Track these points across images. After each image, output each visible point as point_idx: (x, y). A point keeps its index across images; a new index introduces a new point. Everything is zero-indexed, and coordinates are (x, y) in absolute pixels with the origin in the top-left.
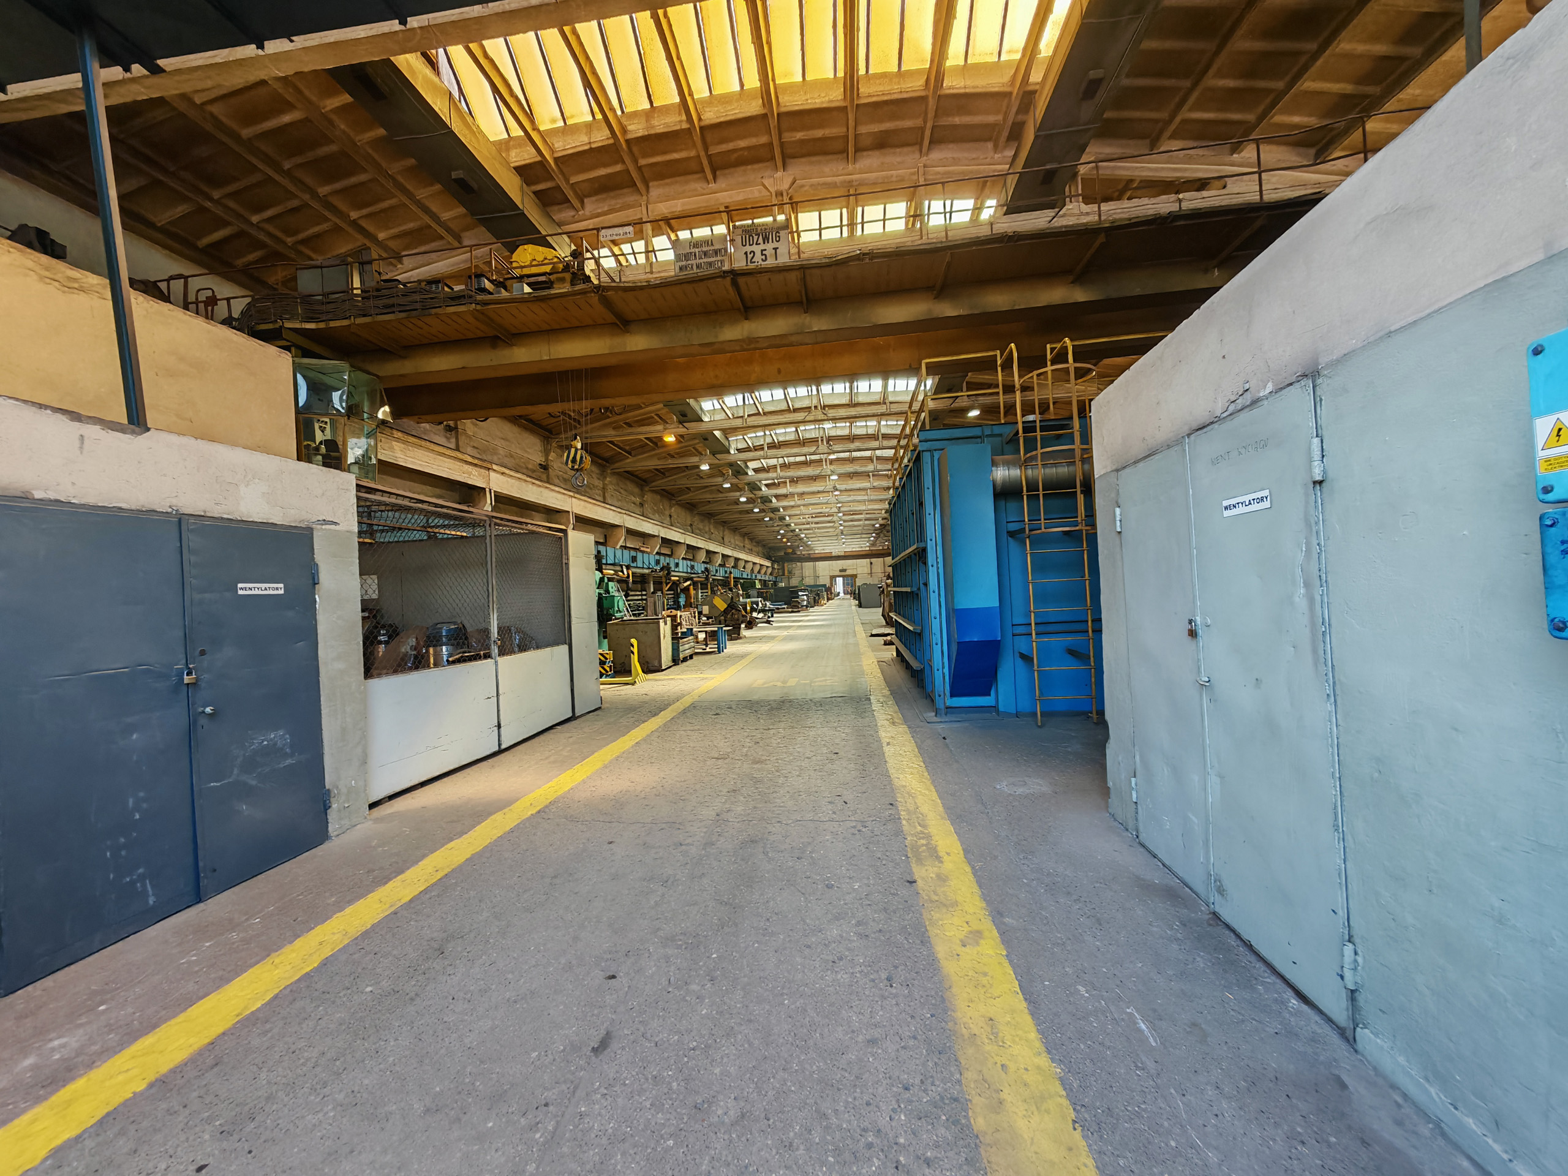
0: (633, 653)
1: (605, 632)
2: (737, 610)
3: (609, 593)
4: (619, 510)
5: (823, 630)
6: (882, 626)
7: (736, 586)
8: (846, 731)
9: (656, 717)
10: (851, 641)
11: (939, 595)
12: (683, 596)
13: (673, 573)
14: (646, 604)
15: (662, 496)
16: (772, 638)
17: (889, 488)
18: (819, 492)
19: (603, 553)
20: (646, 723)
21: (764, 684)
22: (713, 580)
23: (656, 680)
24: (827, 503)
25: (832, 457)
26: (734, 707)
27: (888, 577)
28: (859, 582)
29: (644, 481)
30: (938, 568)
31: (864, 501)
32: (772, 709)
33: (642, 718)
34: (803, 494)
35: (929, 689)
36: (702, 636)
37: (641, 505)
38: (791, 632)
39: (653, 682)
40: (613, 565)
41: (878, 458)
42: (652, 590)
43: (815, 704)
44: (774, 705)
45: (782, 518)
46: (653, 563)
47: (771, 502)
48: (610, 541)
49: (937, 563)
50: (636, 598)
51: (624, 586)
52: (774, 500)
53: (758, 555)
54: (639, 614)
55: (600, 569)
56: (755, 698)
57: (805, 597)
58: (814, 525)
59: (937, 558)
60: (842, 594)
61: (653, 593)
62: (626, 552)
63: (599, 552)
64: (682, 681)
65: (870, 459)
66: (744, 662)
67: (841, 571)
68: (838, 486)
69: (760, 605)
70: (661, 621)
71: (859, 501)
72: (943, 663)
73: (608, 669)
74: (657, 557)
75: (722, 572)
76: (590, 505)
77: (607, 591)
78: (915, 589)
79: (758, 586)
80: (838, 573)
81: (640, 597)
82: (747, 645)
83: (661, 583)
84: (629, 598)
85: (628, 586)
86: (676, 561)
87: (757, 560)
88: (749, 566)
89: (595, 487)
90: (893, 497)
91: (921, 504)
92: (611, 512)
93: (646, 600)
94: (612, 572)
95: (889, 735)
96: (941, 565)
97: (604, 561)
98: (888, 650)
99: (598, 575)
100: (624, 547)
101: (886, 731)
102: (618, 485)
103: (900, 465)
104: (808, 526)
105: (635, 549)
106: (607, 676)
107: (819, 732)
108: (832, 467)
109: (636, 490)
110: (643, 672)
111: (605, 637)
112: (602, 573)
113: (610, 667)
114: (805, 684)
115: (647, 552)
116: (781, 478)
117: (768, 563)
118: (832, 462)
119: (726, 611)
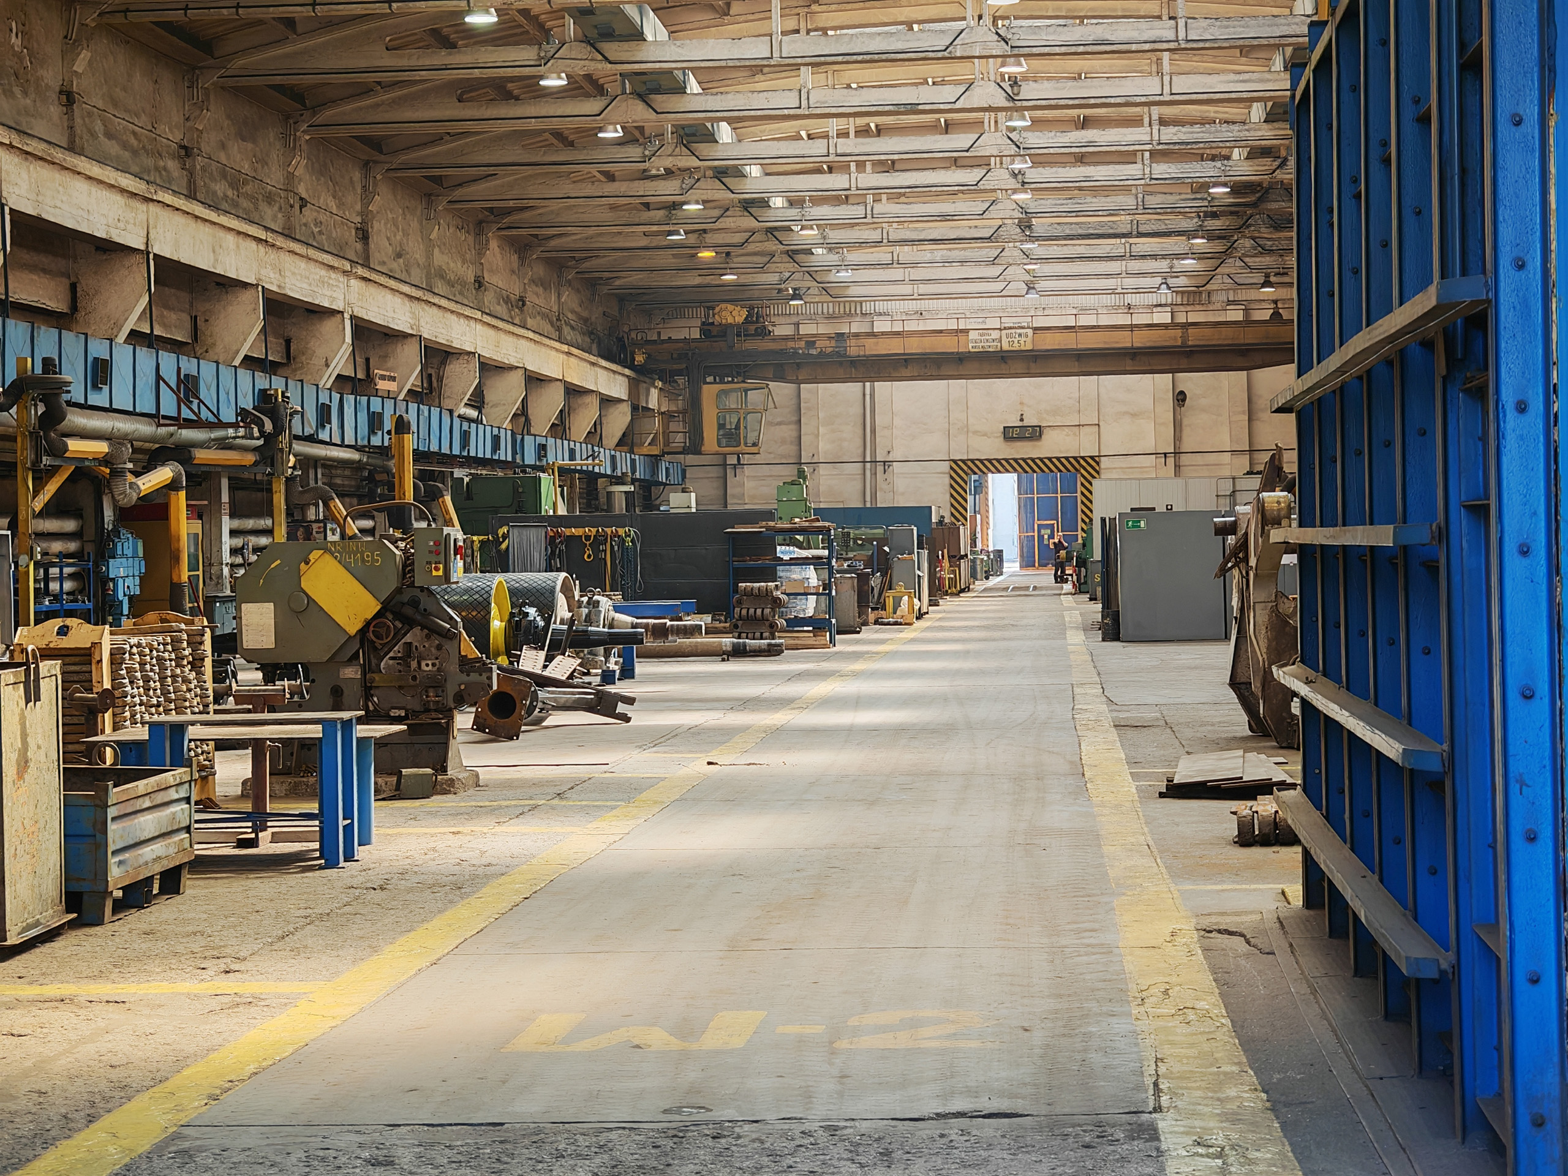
2: (432, 631)
6: (1228, 743)
11: (1555, 569)
12: (129, 546)
13: (77, 419)
16: (624, 791)
26: (405, 1157)
28: (1107, 503)
30: (1551, 420)
36: (232, 771)
38: (731, 762)
43: (855, 1149)
44: (628, 1149)
45: (697, 134)
49: (1551, 390)
52: (653, 28)
53: (555, 330)
56: (527, 1109)
57: (811, 576)
59: (1548, 364)
60: (1012, 566)
64: (116, 1015)
66: (470, 916)
67: (1009, 434)
70: (6, 676)
78: (1419, 535)
79: (553, 503)
80: (995, 448)
82: (485, 826)
83: (8, 470)
87: (550, 360)
88: (506, 394)
90: (1316, 26)
91: (1471, 65)
98: (1257, 871)
114: (800, 1041)
117: (608, 381)
119: (372, 637)
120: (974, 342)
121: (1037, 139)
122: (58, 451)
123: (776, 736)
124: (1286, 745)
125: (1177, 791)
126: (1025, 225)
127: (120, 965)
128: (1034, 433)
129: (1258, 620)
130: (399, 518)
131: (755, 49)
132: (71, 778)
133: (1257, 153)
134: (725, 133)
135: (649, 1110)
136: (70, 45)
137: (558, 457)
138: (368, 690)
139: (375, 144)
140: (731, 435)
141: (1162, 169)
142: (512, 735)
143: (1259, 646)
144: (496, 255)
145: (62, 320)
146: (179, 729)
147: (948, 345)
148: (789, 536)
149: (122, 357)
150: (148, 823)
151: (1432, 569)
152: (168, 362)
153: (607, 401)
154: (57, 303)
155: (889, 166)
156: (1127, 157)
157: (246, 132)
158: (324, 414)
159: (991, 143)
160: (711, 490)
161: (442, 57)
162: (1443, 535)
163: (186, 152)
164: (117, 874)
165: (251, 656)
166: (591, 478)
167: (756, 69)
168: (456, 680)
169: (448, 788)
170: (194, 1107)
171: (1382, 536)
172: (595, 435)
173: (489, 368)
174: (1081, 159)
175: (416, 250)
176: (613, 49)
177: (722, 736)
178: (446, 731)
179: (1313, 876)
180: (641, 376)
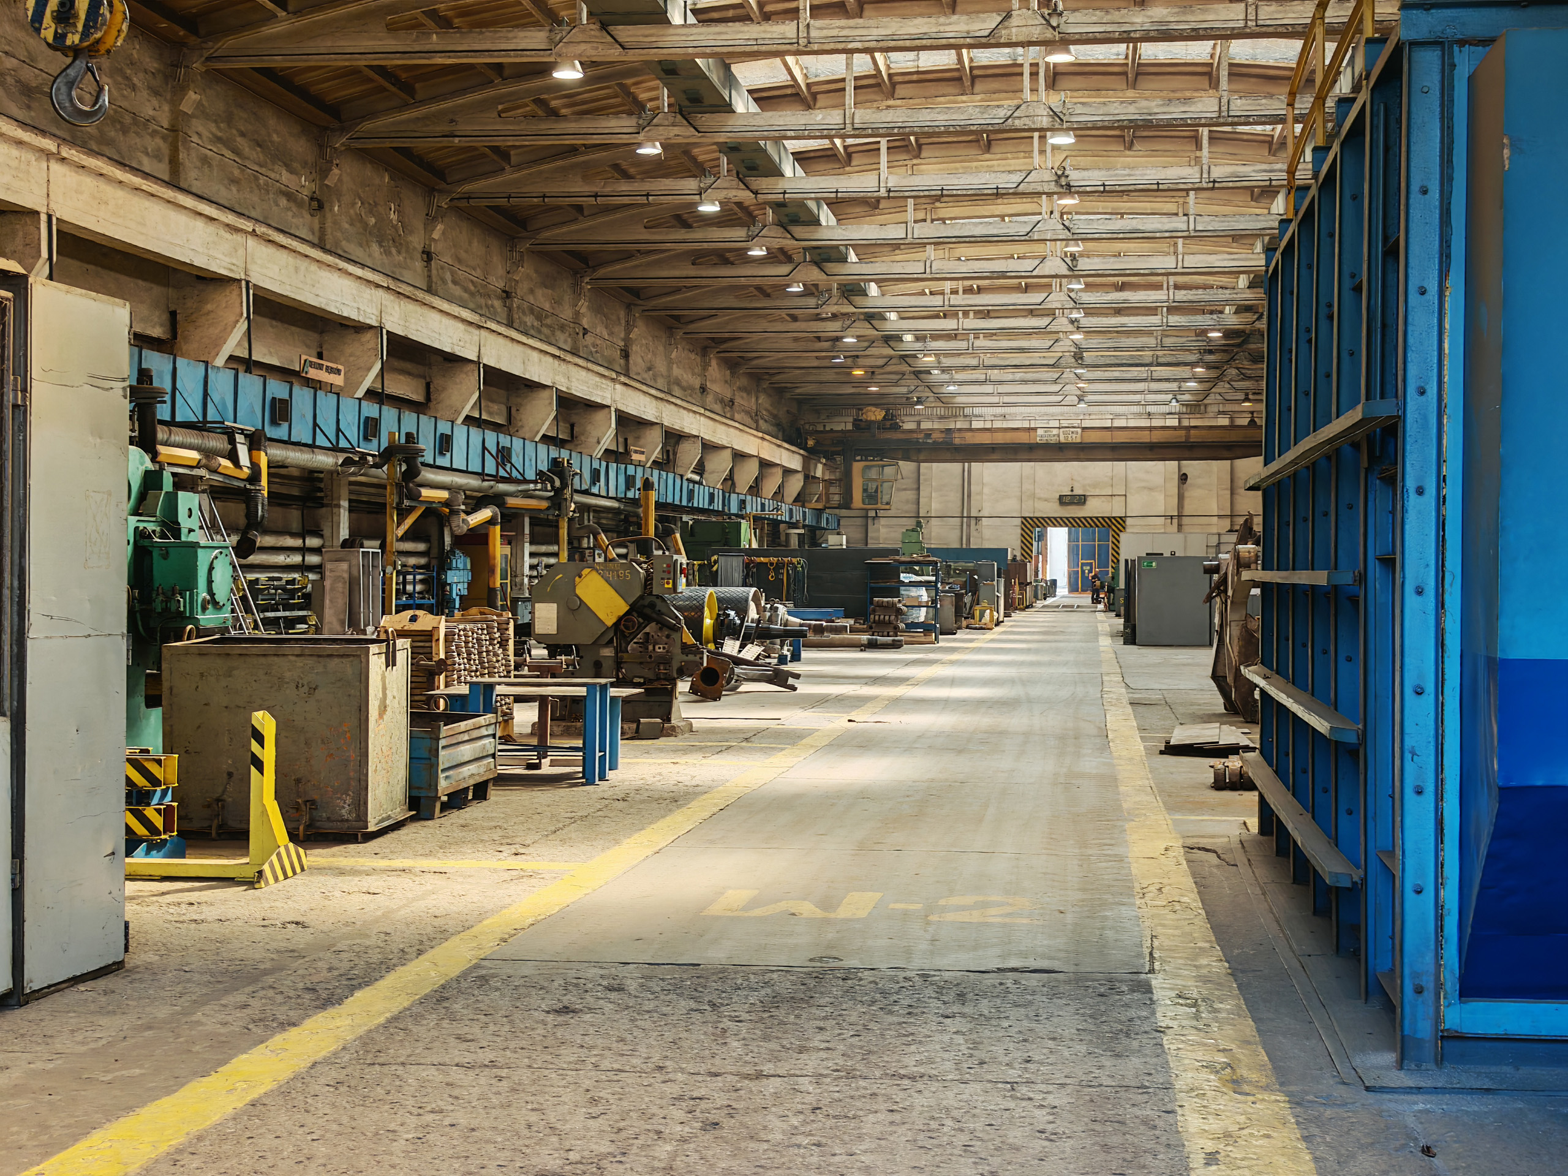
0: (259, 765)
1: (154, 681)
2: (663, 625)
3: (177, 534)
4: (230, 218)
5: (983, 721)
6: (1209, 718)
7: (664, 534)
8: (1051, 1100)
9: (332, 1011)
10: (1090, 764)
11: (1441, 604)
12: (461, 561)
13: (428, 475)
14: (319, 585)
15: (398, 174)
16: (791, 738)
17: (1267, 192)
18: (998, 194)
19: (162, 382)
20: (293, 1032)
21: (754, 903)
22: (583, 508)
23: (341, 872)
24: (1027, 239)
25: (1059, 58)
26: (632, 986)
27: (1246, 534)
28: (1131, 547)
29: (334, 111)
30: (1441, 501)
31: (1172, 236)
32: (776, 1001)
33: (282, 1014)
34: (939, 197)
35: (1380, 963)
36: (525, 717)
37: (318, 205)
38: (865, 718)
39: (331, 881)
40: (199, 426)
41: (1239, 72)
42: (344, 533)
43: (940, 991)
44: (784, 986)
45: (853, 290)
46: (352, 430)
47: (816, 222)
48: (194, 338)
49: (1441, 480)
50: (280, 559)
51: (237, 510)
52: (826, 216)
53: (755, 421)
54: (291, 623)
55: (146, 440)
56: (716, 955)
57: (924, 595)
58: (971, 323)
59: (1440, 461)
60: (1062, 590)
61: (345, 544)
62: (250, 383)
63: (144, 375)
64: (438, 880)
65: (1206, 74)
66: (681, 821)
67: (1063, 500)
68: (1075, 177)
69: (753, 613)
70: (374, 648)
71: (1149, 237)
72: (1439, 866)
73: (158, 822)
74: (371, 409)
75: (614, 481)
76: (120, 194)
77: (171, 526)
78: (1345, 578)
79: (748, 538)
80: (1053, 509)
81: (296, 559)
82: (694, 759)
83: (380, 508)
84: (253, 559)
85: (251, 513)
86: (444, 428)
87: (752, 444)
88: (719, 465)
89: (141, 124)
90: (1284, 223)
91: (1392, 252)
92: (200, 224)
93: (318, 568)
94: (194, 455)
95: (1214, 1125)
96: (1454, 491)
97: (163, 412)
98: (1227, 808)
99: (138, 462)
100: (244, 364)
101: (1204, 1112)
102: (229, 119)
103: (1320, 99)
104: (949, 324)
105: (285, 373)
106: (153, 847)
107: (950, 1098)
108: (1055, 100)
109: (300, 147)
110: (293, 837)
111: (153, 701)
112: (154, 456)
113: (167, 813)
114: (906, 914)
115: (330, 389)
116: (859, 132)
117: (789, 458)
118: (1056, 77)
119: (622, 628)
120: (1041, 436)
121: (1089, 298)
122: (415, 497)
123: (896, 703)
124: (1250, 720)
125: (1172, 750)
126: (1078, 356)
127: (446, 846)
128: (1081, 500)
129: (1233, 633)
130: (644, 548)
131: (895, 232)
132: (415, 719)
133: (1242, 309)
134: (873, 289)
135: (798, 959)
136: (431, 220)
137: (753, 507)
138: (618, 664)
139: (636, 292)
140: (872, 497)
141: (1175, 320)
142: (716, 697)
143: (1233, 650)
144: (714, 369)
145: (419, 408)
146: (490, 687)
147: (1024, 438)
148: (909, 567)
149: (460, 434)
150: (467, 751)
151: (1354, 601)
152: (491, 438)
153: (788, 472)
154: (418, 396)
155: (985, 314)
156: (1151, 311)
157: (548, 282)
158: (595, 476)
159: (1057, 299)
160: (857, 535)
161: (681, 234)
162: (1362, 578)
163: (507, 295)
164: (444, 786)
165: (541, 639)
166: (775, 524)
167: (895, 246)
168: (679, 658)
169: (672, 732)
170: (489, 947)
171: (1320, 578)
172: (779, 494)
173: (709, 447)
174: (1118, 312)
175: (661, 366)
176: (799, 231)
177: (860, 701)
178: (670, 693)
179: (1265, 812)
180: (811, 455)
